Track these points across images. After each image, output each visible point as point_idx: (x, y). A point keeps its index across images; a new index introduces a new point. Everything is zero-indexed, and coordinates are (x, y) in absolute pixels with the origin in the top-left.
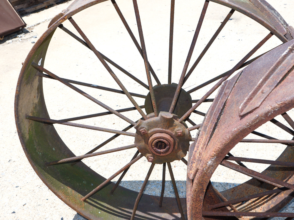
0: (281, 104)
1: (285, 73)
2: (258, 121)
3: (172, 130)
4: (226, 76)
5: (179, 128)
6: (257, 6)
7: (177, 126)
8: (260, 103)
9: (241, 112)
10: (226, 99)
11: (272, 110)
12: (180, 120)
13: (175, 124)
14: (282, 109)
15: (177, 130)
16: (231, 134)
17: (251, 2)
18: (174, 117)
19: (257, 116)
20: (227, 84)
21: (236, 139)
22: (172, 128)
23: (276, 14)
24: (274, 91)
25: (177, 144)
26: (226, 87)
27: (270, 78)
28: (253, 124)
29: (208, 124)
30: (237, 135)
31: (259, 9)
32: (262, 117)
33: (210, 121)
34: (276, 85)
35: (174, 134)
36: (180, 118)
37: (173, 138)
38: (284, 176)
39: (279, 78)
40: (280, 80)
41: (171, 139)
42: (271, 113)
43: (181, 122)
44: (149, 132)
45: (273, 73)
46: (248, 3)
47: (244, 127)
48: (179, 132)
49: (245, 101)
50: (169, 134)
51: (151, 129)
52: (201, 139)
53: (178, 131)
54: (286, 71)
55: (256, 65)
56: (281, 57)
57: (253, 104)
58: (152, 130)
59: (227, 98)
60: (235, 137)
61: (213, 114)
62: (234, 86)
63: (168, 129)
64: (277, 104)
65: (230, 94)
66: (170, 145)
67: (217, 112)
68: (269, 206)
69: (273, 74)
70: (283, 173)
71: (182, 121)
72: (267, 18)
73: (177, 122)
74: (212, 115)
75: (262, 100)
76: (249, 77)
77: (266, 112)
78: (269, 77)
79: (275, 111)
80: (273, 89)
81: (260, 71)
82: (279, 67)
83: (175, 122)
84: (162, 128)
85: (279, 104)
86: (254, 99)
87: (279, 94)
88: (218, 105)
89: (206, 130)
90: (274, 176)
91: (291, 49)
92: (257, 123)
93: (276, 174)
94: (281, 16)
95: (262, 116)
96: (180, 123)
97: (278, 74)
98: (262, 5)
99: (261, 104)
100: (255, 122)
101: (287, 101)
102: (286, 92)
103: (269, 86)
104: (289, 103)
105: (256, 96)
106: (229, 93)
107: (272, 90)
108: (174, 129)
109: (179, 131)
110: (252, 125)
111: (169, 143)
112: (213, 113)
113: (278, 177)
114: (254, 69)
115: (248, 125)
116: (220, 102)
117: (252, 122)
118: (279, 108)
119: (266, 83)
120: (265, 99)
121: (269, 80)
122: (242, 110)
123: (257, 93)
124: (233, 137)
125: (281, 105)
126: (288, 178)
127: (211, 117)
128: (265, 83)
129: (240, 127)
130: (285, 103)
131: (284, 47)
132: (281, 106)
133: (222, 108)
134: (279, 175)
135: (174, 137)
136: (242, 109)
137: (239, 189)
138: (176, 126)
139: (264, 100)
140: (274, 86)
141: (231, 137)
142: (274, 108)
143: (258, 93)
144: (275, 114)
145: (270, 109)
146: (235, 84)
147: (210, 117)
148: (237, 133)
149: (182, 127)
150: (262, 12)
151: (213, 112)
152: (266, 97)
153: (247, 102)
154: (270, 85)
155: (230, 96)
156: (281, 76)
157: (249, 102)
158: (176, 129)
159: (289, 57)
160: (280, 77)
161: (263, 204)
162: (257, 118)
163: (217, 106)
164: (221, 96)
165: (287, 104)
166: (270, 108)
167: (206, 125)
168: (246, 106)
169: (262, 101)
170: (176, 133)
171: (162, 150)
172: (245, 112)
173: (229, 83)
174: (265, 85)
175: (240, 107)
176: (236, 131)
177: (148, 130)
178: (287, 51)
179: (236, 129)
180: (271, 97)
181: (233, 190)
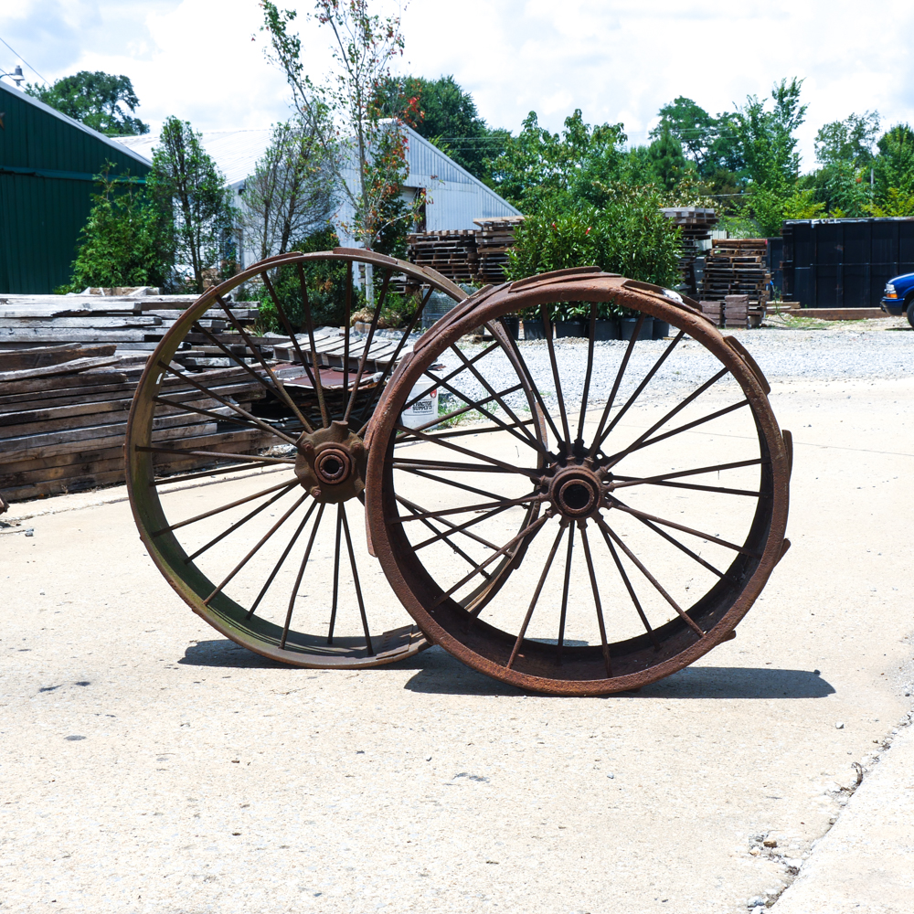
3: (348, 445)
7: (353, 439)
13: (350, 436)
15: (353, 444)
25: (353, 464)
35: (349, 449)
41: (346, 457)
44: (316, 448)
50: (342, 450)
51: (318, 444)
58: (320, 445)
63: (341, 442)
66: (344, 465)
83: (350, 434)
84: (334, 441)
108: (350, 442)
109: (356, 446)
111: (344, 462)
135: (349, 455)
158: (353, 442)
170: (351, 447)
171: (333, 475)
177: (315, 446)
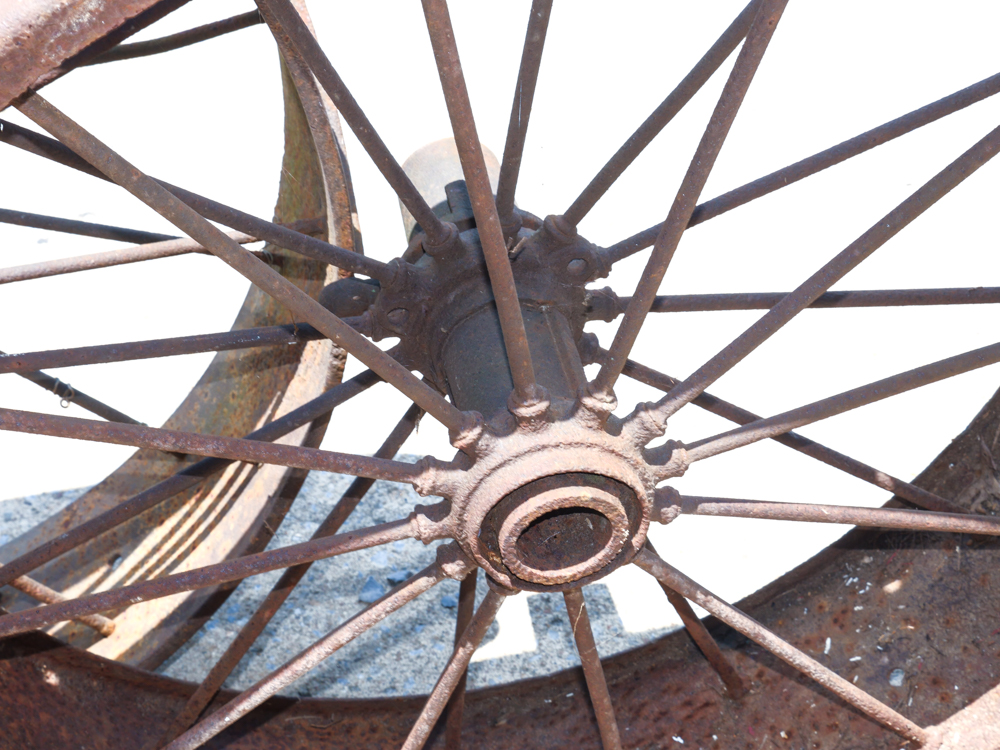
38: (258, 403)
68: (214, 551)
70: (254, 390)
90: (225, 410)
93: (231, 401)
104: (11, 55)
113: (239, 410)
126: (271, 407)
134: (243, 402)
137: (93, 506)
161: (194, 547)
181: (67, 518)
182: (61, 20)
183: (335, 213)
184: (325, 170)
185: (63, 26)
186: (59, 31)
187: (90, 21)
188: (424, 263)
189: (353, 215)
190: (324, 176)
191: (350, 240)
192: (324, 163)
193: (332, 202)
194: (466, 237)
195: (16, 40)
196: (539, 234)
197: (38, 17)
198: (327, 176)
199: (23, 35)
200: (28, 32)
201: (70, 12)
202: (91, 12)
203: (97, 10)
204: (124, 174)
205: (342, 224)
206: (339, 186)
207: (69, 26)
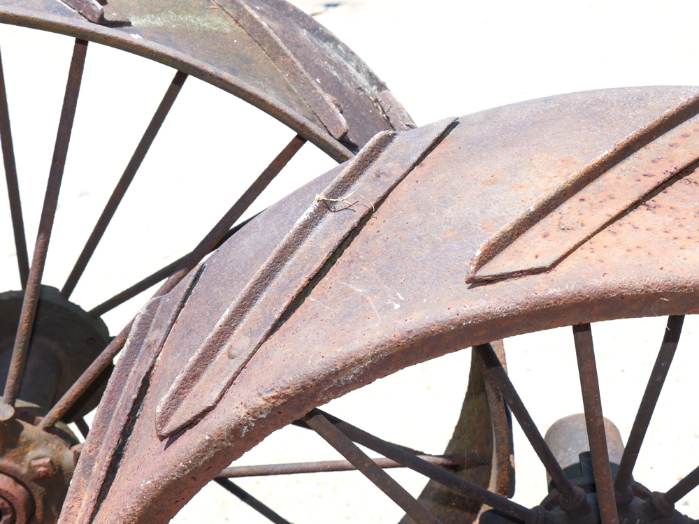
0: (273, 397)
1: (299, 287)
2: (212, 453)
3: (19, 460)
4: (179, 270)
5: (40, 452)
6: (258, 40)
7: (32, 445)
8: (216, 395)
9: (163, 426)
10: (149, 364)
11: (251, 419)
12: (44, 421)
13: (24, 440)
14: (280, 413)
15: (35, 456)
16: (137, 500)
17: (240, 26)
18: (22, 414)
19: (207, 438)
20: (158, 311)
21: (157, 514)
22: (15, 452)
23: (340, 53)
24: (263, 347)
25: (39, 503)
26: (154, 320)
27: (258, 302)
28: (200, 464)
29: (97, 453)
30: (156, 502)
31: (265, 48)
32: (223, 440)
33: (105, 440)
34: (269, 328)
35: (24, 471)
36: (44, 414)
37: (24, 485)
39: (280, 304)
40: (281, 310)
41: (17, 491)
42: (249, 428)
43: (50, 429)
45: (266, 285)
46: (228, 30)
47: (173, 476)
48: (40, 466)
49: (174, 387)
50: (7, 474)
52: (75, 504)
53: (35, 463)
54: (303, 281)
55: (238, 249)
56: (291, 231)
57: (200, 395)
59: (154, 362)
60: (150, 507)
61: (115, 415)
62: (174, 321)
63: (2, 455)
64: (260, 399)
65: (162, 346)
66: (14, 511)
67: (122, 410)
69: (269, 288)
71: (55, 422)
72: (289, 80)
73: (30, 431)
74: (110, 418)
75: (224, 383)
76: (216, 290)
77: (233, 425)
78: (255, 299)
79: (259, 421)
80: (260, 344)
81: (244, 273)
82: (288, 264)
83: (24, 432)
85: (267, 400)
86: (204, 376)
87: (272, 362)
88: (128, 382)
89: (90, 473)
91: (323, 200)
92: (211, 459)
94: (359, 60)
95: (221, 438)
96: (44, 434)
97: (282, 289)
98: (272, 38)
99: (221, 396)
100: (202, 457)
101: (288, 388)
102: (291, 355)
103: (251, 334)
104: (299, 396)
105: (210, 367)
106: (158, 344)
107: (258, 348)
108: (25, 453)
109: (40, 462)
110: (196, 468)
111: (10, 504)
112: (113, 411)
114: (232, 261)
115: (185, 470)
116: (135, 372)
117: (197, 458)
118: (270, 412)
119: (245, 320)
120: (234, 378)
121: (253, 309)
122: (165, 418)
123: (215, 356)
124: (144, 507)
125: (273, 401)
127: (105, 427)
128: (240, 320)
129: (161, 474)
130: (286, 396)
131: (318, 187)
132: (273, 403)
133: (134, 396)
135: (26, 483)
136: (164, 413)
138: (28, 443)
139: (230, 383)
140: (264, 334)
141: (139, 509)
142: (254, 412)
143: (218, 357)
144: (263, 428)
145: (242, 415)
146: (178, 312)
147: (101, 425)
148: (153, 494)
149: (50, 445)
150: (274, 60)
151: (115, 407)
152: (238, 373)
153: (181, 391)
154: (253, 329)
155: (160, 354)
156: (286, 298)
157: (190, 387)
158: (31, 454)
159: (320, 227)
160: (284, 302)
162: (208, 447)
163: (126, 387)
164: (139, 352)
165: (293, 398)
166: (243, 412)
167: (92, 454)
168: (178, 404)
169: (222, 388)
170: (31, 468)
172: (174, 422)
173: (164, 306)
174: (241, 326)
175: (158, 407)
176: (149, 490)
178: (311, 210)
179: (149, 482)
180: (251, 371)
182: (334, 378)
183: (499, 459)
184: (495, 430)
185: (335, 381)
186: (331, 383)
187: (353, 380)
188: (556, 511)
189: (511, 456)
190: (494, 433)
191: (507, 478)
192: (495, 426)
193: (498, 451)
194: (590, 498)
195: (303, 387)
196: (645, 504)
197: (319, 375)
198: (497, 434)
199: (308, 384)
200: (311, 383)
201: (341, 374)
202: (354, 374)
203: (358, 373)
204: (360, 462)
205: (503, 467)
206: (503, 442)
207: (339, 381)
